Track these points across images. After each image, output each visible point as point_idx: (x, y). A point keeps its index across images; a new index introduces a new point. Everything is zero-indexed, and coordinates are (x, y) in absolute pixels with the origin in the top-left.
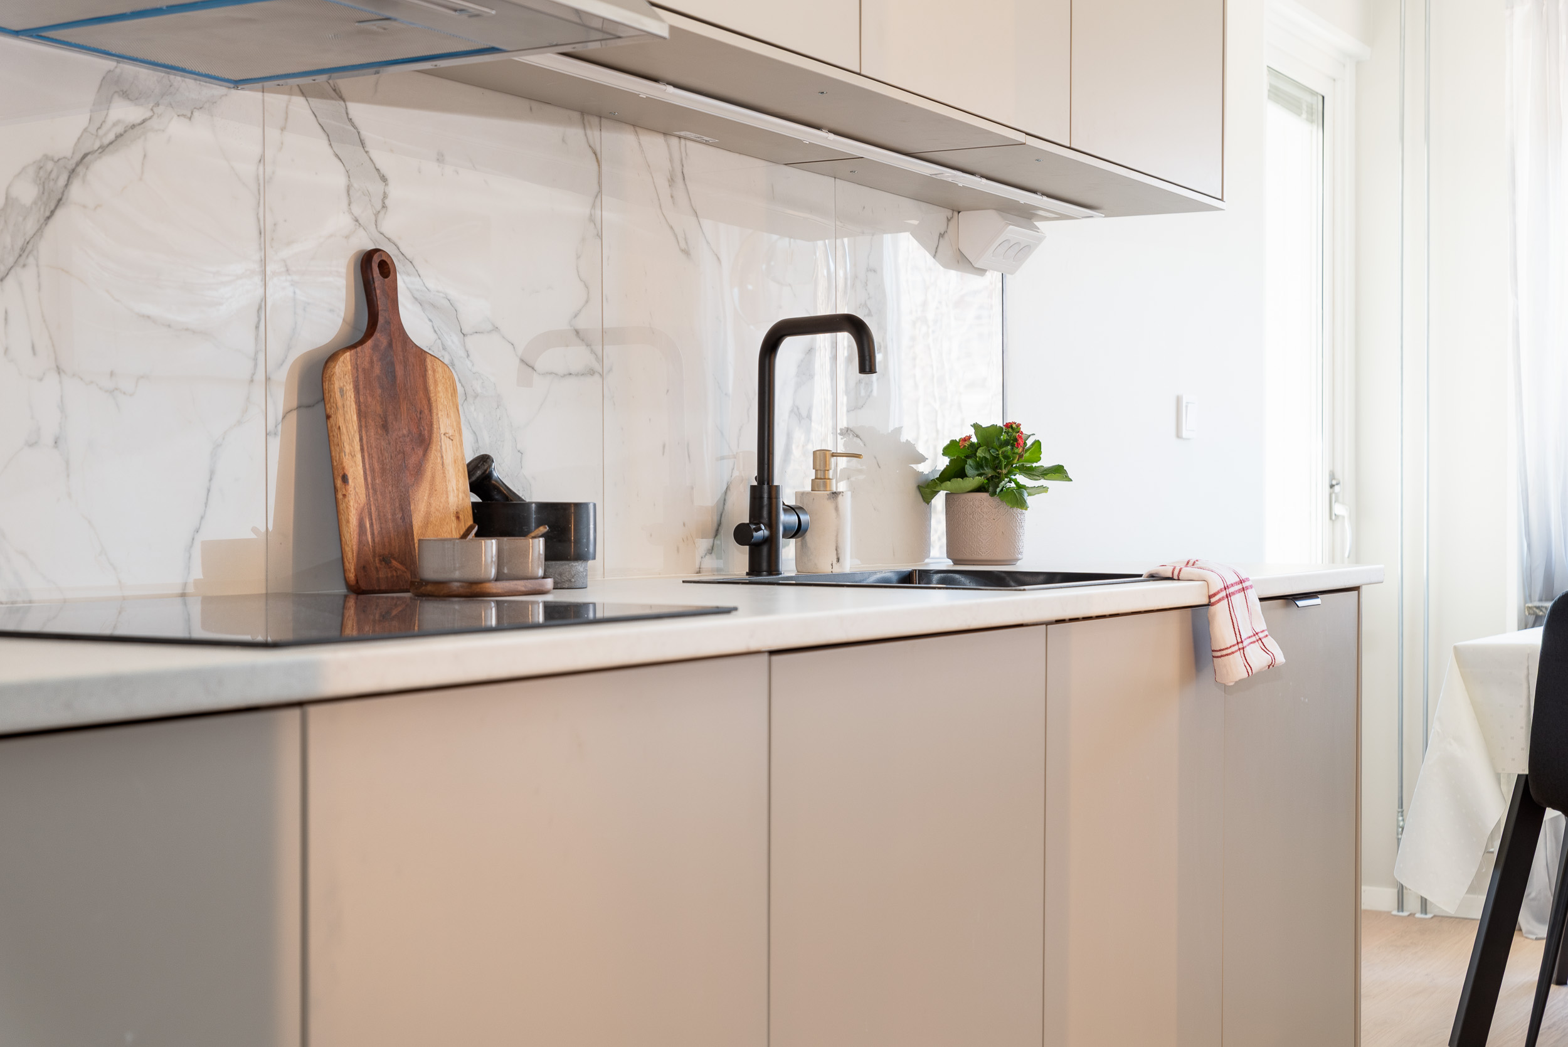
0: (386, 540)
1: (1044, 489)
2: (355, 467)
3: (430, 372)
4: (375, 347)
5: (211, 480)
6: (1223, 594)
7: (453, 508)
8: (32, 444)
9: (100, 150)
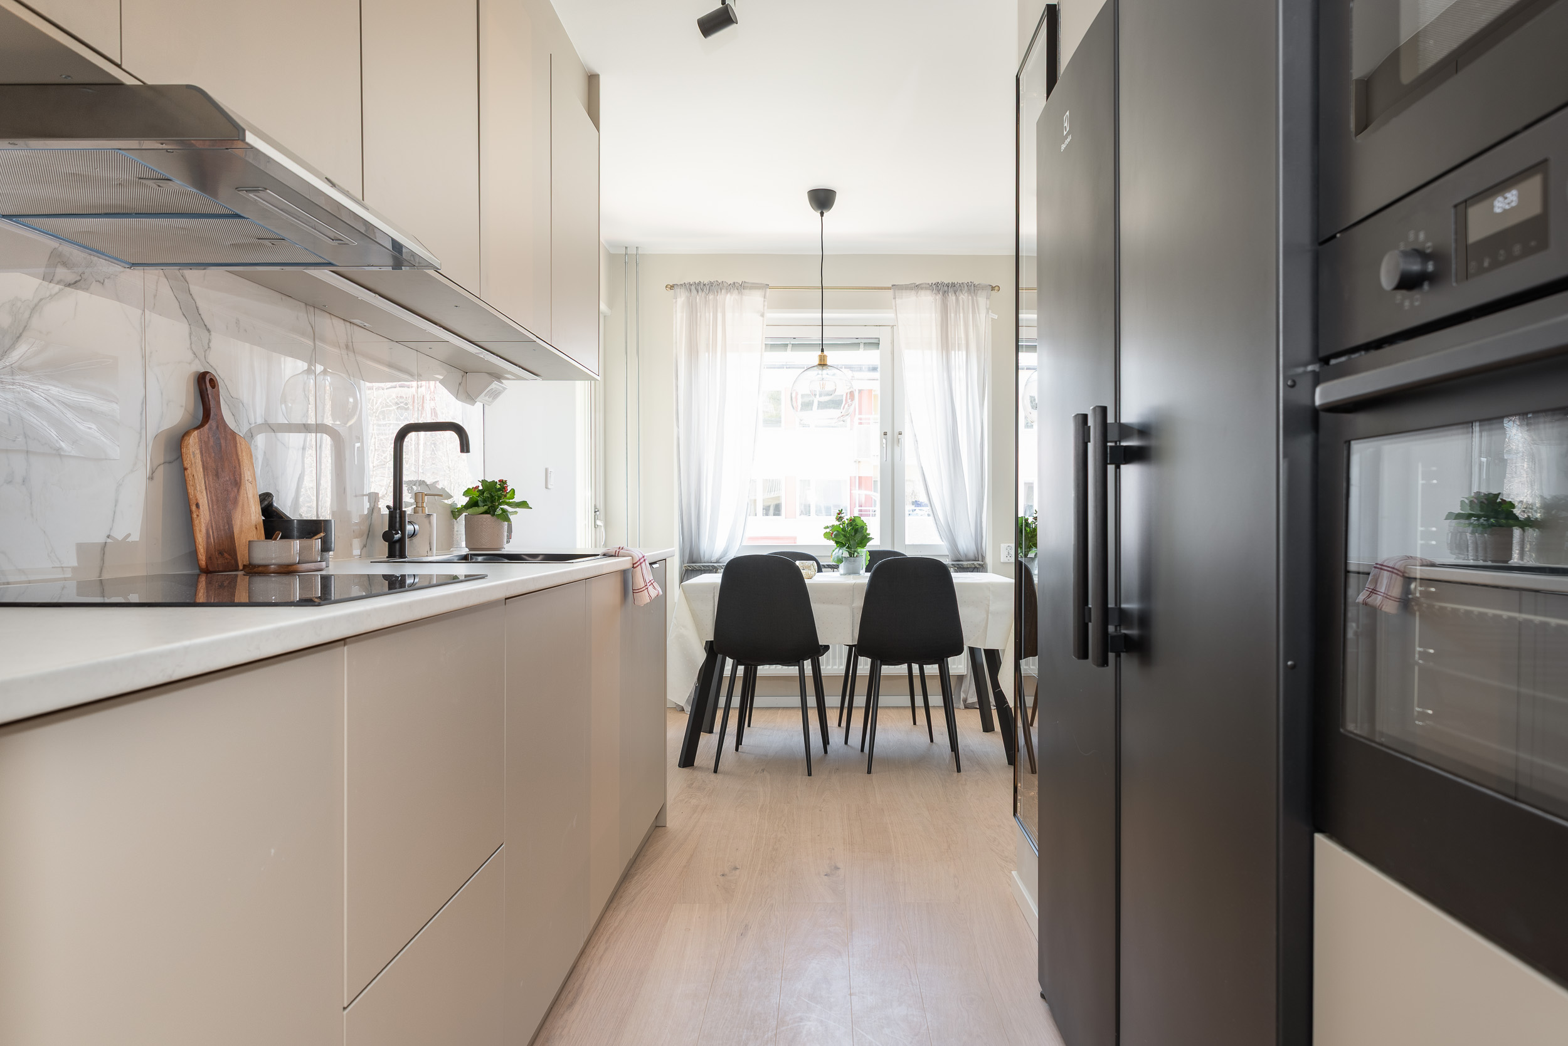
0: (221, 541)
1: (516, 512)
2: (203, 499)
3: (239, 445)
4: (210, 429)
5: (116, 506)
6: (639, 563)
7: (254, 523)
8: (10, 482)
9: (50, 298)
